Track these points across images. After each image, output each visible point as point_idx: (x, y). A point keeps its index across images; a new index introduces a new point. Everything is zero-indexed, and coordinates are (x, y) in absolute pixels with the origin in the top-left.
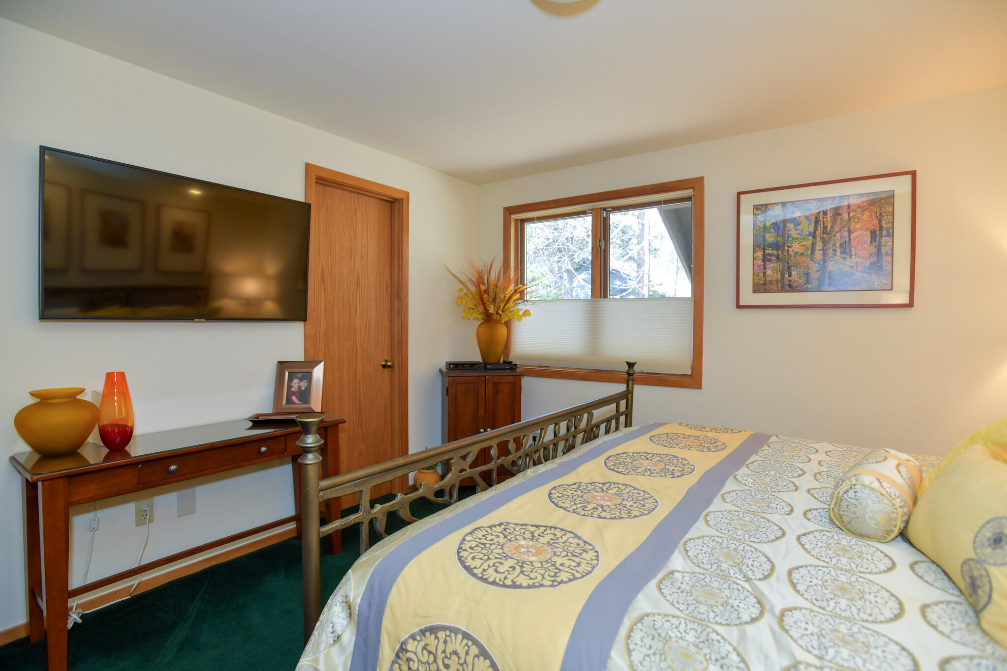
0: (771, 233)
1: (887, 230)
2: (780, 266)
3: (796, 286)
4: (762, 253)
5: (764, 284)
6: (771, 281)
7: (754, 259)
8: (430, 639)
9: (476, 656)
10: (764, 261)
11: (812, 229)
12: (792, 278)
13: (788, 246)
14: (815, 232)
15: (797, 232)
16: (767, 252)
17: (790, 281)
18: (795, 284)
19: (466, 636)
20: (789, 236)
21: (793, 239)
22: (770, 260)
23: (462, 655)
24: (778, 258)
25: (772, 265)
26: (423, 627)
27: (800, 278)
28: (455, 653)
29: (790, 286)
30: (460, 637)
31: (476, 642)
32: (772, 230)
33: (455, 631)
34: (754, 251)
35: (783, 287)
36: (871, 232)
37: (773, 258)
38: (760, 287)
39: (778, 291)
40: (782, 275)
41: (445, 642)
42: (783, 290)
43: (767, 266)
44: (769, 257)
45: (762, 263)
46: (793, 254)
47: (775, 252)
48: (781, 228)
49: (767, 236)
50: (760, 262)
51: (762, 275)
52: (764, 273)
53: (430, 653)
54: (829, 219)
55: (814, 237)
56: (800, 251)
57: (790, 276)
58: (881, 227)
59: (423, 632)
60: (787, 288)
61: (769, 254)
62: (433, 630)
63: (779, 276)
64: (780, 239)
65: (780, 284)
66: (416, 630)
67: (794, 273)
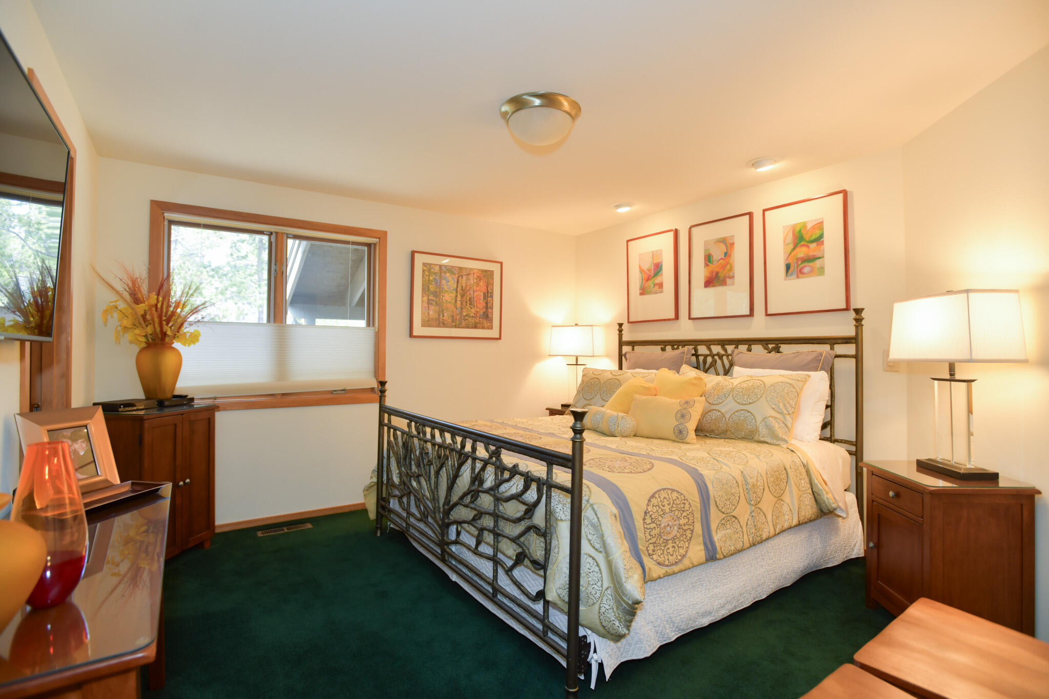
0: (432, 284)
1: (491, 294)
2: (437, 308)
3: (447, 324)
4: (427, 298)
5: (428, 321)
6: (432, 319)
7: (422, 301)
8: (654, 501)
9: (672, 493)
10: (428, 304)
11: (455, 287)
12: (444, 318)
13: (443, 296)
14: (457, 289)
15: (447, 287)
16: (430, 298)
17: (443, 320)
18: (446, 322)
19: (664, 489)
20: (443, 289)
21: (445, 291)
22: (432, 304)
23: (667, 497)
24: (436, 303)
25: (433, 308)
26: (648, 499)
27: (449, 319)
28: (665, 498)
29: (443, 323)
30: (662, 491)
31: (668, 489)
32: (433, 283)
33: (659, 491)
34: (423, 296)
35: (439, 324)
36: (484, 293)
37: (434, 303)
38: (426, 323)
39: (436, 327)
40: (439, 315)
41: (659, 497)
42: (439, 326)
43: (430, 308)
44: (431, 301)
45: (427, 306)
46: (445, 302)
47: (435, 299)
48: (439, 281)
49: (430, 286)
50: (426, 305)
51: (427, 314)
52: (428, 313)
53: (656, 506)
54: (464, 282)
55: (457, 292)
56: (449, 300)
57: (443, 316)
58: (488, 291)
59: (649, 501)
60: (441, 324)
61: (431, 300)
62: (653, 496)
63: (437, 316)
64: (438, 290)
65: (437, 322)
66: (647, 502)
67: (445, 314)
